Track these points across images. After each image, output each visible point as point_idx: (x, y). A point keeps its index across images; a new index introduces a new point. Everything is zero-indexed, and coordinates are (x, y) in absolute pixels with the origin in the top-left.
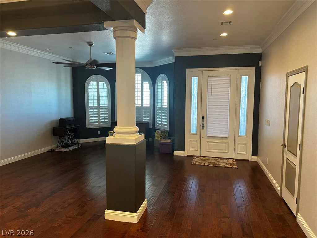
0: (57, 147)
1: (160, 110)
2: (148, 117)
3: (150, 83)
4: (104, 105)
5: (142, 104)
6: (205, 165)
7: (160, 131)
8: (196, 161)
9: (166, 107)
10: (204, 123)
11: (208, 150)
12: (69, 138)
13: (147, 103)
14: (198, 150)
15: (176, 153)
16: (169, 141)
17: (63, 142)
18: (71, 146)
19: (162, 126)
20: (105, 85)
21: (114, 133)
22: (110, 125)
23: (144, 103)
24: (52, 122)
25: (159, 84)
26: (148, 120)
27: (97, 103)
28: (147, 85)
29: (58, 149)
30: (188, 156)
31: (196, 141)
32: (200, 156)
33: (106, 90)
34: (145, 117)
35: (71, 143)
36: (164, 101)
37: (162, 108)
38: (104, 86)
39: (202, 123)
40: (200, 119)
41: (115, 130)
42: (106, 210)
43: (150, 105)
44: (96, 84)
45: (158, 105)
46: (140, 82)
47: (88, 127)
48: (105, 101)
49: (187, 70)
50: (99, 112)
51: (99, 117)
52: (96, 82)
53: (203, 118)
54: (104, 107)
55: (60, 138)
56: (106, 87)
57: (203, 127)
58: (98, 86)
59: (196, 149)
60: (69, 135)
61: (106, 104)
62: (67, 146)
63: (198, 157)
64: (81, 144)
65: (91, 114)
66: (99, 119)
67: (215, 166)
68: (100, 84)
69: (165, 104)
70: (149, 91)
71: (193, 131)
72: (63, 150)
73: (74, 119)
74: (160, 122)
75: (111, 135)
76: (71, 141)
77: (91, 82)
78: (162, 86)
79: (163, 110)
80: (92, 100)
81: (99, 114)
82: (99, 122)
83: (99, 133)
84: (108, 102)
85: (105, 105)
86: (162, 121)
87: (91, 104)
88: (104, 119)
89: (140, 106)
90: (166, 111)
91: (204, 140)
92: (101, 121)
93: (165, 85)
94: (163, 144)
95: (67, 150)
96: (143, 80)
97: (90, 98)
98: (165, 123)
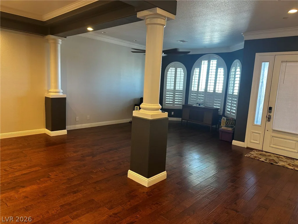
1: (231, 97)
2: (219, 103)
3: (224, 70)
4: (179, 89)
5: (214, 90)
6: (260, 160)
7: (225, 118)
8: (254, 154)
9: (237, 94)
10: (271, 114)
11: (272, 146)
13: (220, 89)
14: (261, 143)
15: (235, 143)
16: (230, 129)
19: (230, 113)
20: (182, 71)
23: (217, 89)
25: (233, 70)
26: (218, 106)
27: (173, 87)
28: (221, 71)
30: (248, 148)
31: (259, 133)
32: (262, 151)
33: (182, 75)
34: (216, 103)
36: (235, 89)
37: (233, 96)
39: (269, 114)
40: (267, 109)
42: (129, 170)
43: (223, 91)
44: (174, 70)
45: (230, 92)
46: (215, 68)
47: (164, 107)
48: (180, 86)
49: (257, 54)
50: (174, 95)
51: (174, 99)
52: (174, 68)
53: (270, 108)
54: (179, 91)
56: (182, 73)
57: (269, 119)
58: (176, 72)
59: (258, 142)
61: (181, 88)
63: (259, 151)
66: (174, 101)
67: (272, 164)
68: (178, 70)
69: (236, 92)
70: (223, 77)
71: (257, 122)
74: (229, 110)
77: (170, 68)
78: (235, 72)
79: (234, 98)
80: (169, 84)
81: (174, 97)
82: (174, 104)
83: (173, 113)
84: (184, 87)
86: (231, 109)
87: (168, 88)
88: (178, 102)
89: (212, 91)
90: (236, 98)
91: (269, 134)
92: (175, 103)
93: (238, 70)
94: (224, 132)
96: (218, 66)
97: (167, 82)
98: (233, 111)
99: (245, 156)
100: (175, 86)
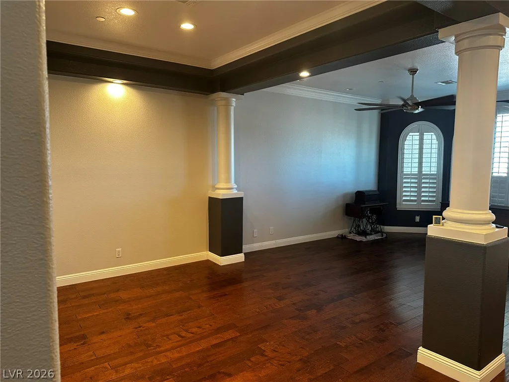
0: (350, 233)
4: (429, 173)
12: (368, 221)
17: (359, 226)
18: (371, 234)
20: (434, 137)
21: (443, 219)
22: (439, 208)
24: (345, 195)
27: (417, 169)
29: (351, 236)
33: (435, 146)
35: (370, 229)
38: (432, 140)
41: (445, 213)
42: (421, 348)
44: (418, 138)
47: (399, 207)
48: (432, 165)
50: (420, 183)
51: (419, 192)
52: (418, 134)
54: (429, 176)
55: (354, 220)
56: (435, 141)
58: (421, 140)
60: (369, 217)
61: (434, 170)
62: (364, 233)
64: (387, 233)
65: (405, 187)
66: (419, 196)
68: (425, 137)
72: (358, 238)
73: (378, 193)
75: (438, 222)
76: (371, 226)
77: (410, 134)
80: (409, 164)
81: (419, 187)
82: (419, 200)
83: (418, 219)
84: (438, 167)
85: (432, 173)
87: (406, 170)
88: (429, 196)
92: (423, 199)
95: (363, 239)
100: (421, 167)
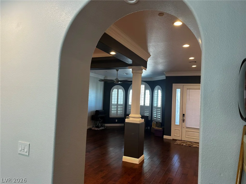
0: (93, 127)
1: (156, 108)
2: (148, 113)
3: (150, 91)
4: (120, 104)
5: (144, 104)
6: (183, 145)
7: (155, 122)
8: (178, 142)
9: (160, 106)
10: (185, 118)
11: (187, 137)
12: (100, 122)
13: (148, 103)
14: (180, 136)
15: (165, 137)
16: (161, 129)
17: (96, 124)
18: (100, 127)
19: (157, 119)
20: (122, 91)
23: (146, 104)
24: (92, 112)
25: (156, 92)
26: (148, 114)
27: (116, 102)
28: (148, 92)
29: (93, 128)
30: (173, 139)
31: (179, 130)
32: (182, 140)
33: (122, 94)
34: (146, 112)
35: (100, 125)
36: (159, 102)
37: (157, 107)
38: (121, 92)
39: (183, 118)
40: (182, 115)
43: (150, 105)
44: (117, 91)
45: (155, 105)
46: (144, 90)
47: (110, 116)
48: (121, 101)
49: (173, 84)
50: (117, 107)
51: (117, 111)
52: (117, 89)
53: (184, 115)
54: (120, 105)
55: (95, 122)
56: (122, 93)
57: (184, 121)
59: (179, 135)
60: (100, 120)
61: (122, 103)
62: (98, 127)
63: (180, 140)
64: (106, 126)
66: (117, 112)
67: (190, 146)
68: (119, 91)
69: (160, 105)
70: (149, 96)
71: (177, 123)
72: (96, 129)
73: (103, 111)
74: (156, 117)
75: (128, 118)
76: (101, 124)
77: (114, 89)
78: (157, 93)
79: (158, 109)
80: (114, 101)
81: (117, 109)
82: (117, 114)
83: (117, 121)
85: (121, 104)
86: (157, 116)
87: (113, 103)
88: (120, 112)
89: (143, 105)
90: (160, 109)
91: (184, 130)
92: (118, 113)
93: (160, 92)
94: (156, 130)
95: (99, 129)
96: (146, 89)
97: (113, 99)
98: (159, 117)
99: (175, 144)
100: (118, 102)
